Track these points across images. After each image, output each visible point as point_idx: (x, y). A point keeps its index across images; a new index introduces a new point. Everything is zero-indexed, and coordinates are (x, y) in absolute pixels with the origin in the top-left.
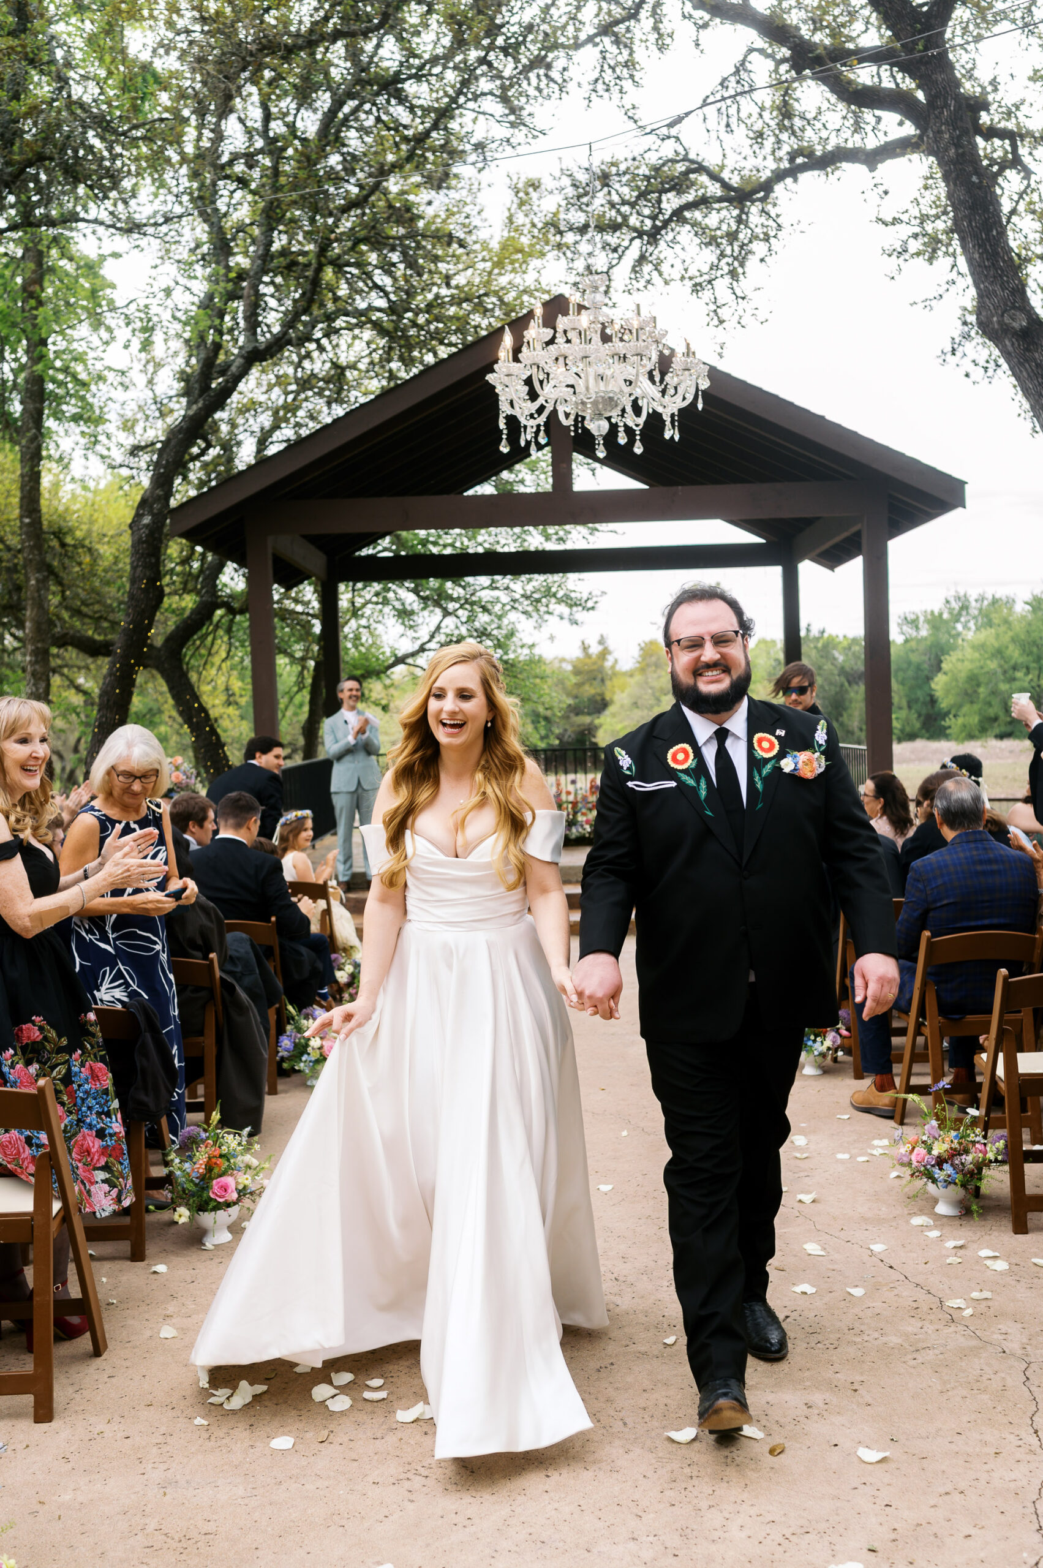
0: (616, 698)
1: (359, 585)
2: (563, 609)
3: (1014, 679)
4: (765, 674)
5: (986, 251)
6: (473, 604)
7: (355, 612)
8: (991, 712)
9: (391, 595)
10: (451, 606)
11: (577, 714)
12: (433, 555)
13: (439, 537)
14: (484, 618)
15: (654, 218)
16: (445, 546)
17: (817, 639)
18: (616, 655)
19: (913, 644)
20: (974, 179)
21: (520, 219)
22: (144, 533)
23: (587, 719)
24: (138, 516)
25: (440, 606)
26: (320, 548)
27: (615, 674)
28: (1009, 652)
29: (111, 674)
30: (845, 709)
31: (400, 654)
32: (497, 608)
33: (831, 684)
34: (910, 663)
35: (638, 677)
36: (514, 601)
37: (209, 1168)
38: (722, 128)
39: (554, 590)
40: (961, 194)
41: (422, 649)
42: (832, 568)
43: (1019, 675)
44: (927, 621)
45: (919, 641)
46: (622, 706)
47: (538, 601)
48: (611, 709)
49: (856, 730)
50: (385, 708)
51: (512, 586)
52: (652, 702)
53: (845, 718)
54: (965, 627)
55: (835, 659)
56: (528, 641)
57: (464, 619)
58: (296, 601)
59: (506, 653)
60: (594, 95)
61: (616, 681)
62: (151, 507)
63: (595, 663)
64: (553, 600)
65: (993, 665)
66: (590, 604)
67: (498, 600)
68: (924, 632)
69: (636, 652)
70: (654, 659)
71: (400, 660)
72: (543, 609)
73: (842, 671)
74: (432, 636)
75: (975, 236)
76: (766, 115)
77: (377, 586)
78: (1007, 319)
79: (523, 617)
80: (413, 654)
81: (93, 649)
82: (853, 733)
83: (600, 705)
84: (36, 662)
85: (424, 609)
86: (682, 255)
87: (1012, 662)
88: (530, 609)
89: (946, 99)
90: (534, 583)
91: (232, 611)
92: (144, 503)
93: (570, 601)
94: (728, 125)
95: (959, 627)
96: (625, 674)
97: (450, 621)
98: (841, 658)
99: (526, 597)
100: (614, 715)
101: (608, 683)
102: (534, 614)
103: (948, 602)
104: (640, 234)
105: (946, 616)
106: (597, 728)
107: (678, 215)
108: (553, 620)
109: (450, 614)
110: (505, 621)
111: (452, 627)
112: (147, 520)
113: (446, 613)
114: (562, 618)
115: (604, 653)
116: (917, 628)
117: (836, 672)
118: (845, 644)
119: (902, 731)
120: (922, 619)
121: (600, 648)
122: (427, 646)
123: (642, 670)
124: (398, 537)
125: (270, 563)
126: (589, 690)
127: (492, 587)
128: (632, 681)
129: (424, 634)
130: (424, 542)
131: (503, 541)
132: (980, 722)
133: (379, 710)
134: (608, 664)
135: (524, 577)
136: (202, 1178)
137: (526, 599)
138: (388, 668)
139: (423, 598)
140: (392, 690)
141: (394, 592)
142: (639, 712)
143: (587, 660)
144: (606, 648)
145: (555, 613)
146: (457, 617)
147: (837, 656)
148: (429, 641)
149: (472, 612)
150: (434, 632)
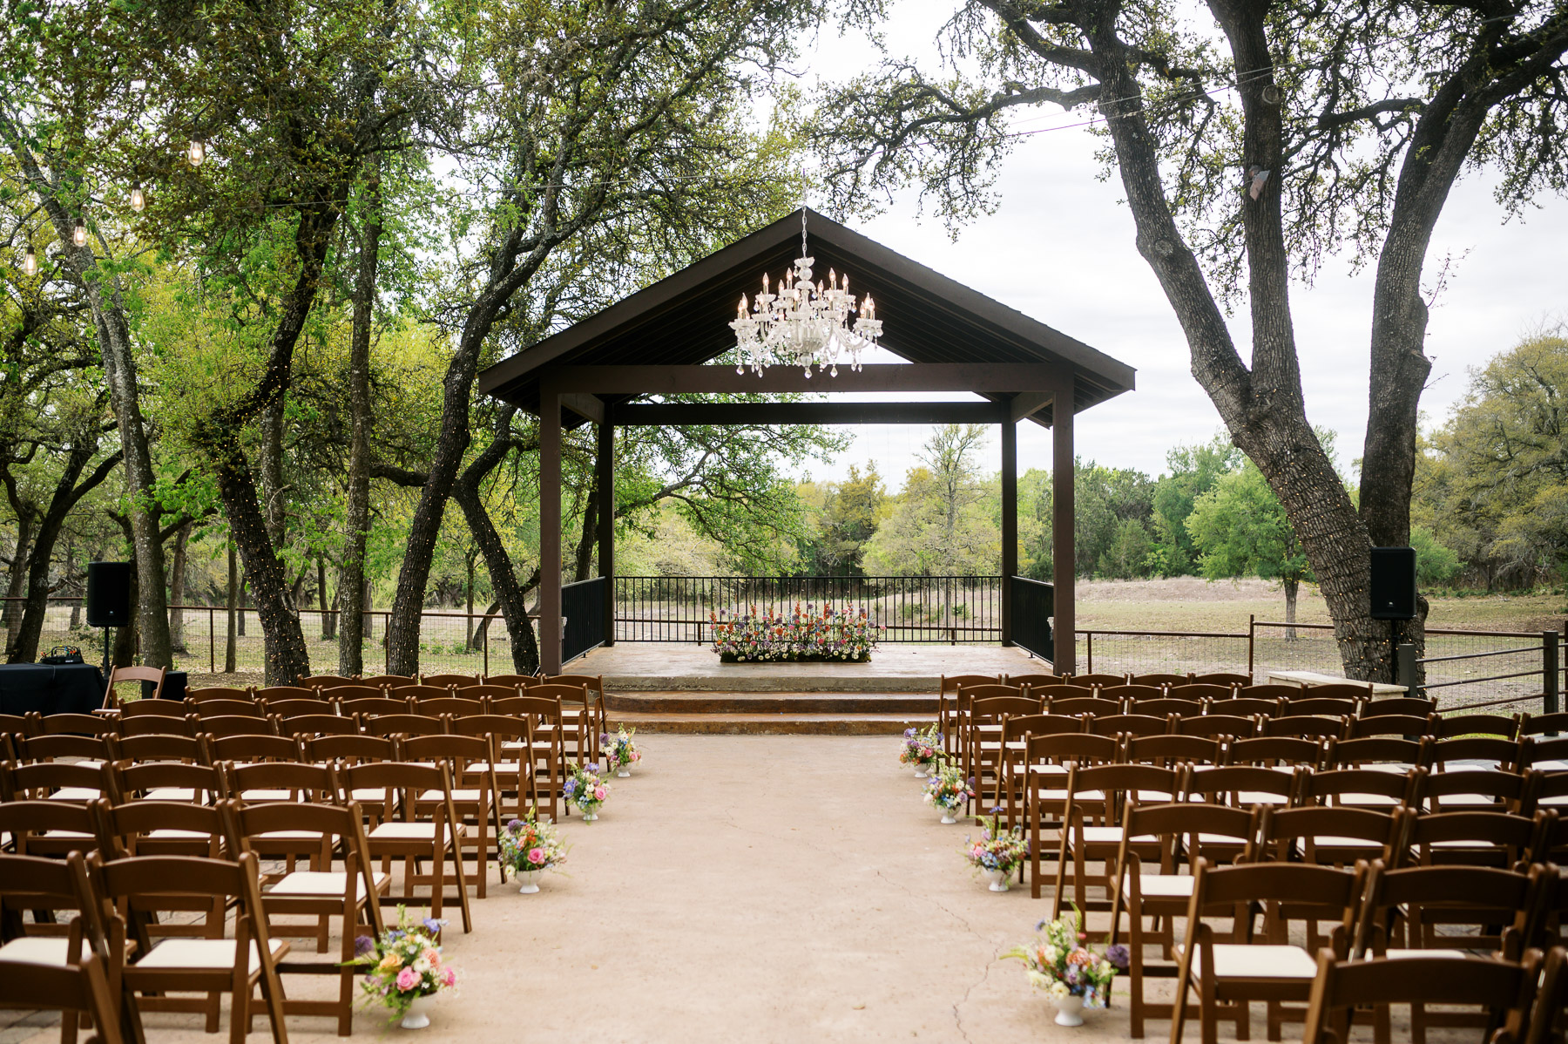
0: (881, 524)
1: (632, 427)
2: (818, 449)
3: (1263, 520)
5: (1142, 192)
6: (734, 442)
7: (628, 448)
8: (1241, 552)
9: (659, 435)
10: (715, 444)
11: (844, 540)
14: (743, 455)
15: (895, 128)
17: (1086, 472)
18: (884, 481)
19: (1182, 479)
20: (1134, 135)
21: (784, 116)
22: (456, 387)
23: (852, 544)
24: (450, 373)
25: (703, 443)
27: (882, 500)
28: (1258, 494)
29: (423, 504)
30: (1112, 543)
31: (666, 485)
32: (756, 447)
33: (1099, 517)
34: (1178, 498)
35: (903, 505)
36: (773, 440)
37: (528, 844)
38: (956, 53)
40: (1124, 145)
41: (686, 483)
43: (1268, 516)
44: (1198, 458)
45: (1189, 476)
46: (886, 534)
47: (795, 441)
48: (875, 537)
50: (651, 535)
52: (914, 531)
53: (1112, 551)
54: (1234, 464)
55: (1104, 492)
56: (784, 477)
57: (726, 456)
59: (763, 488)
60: (846, 25)
61: (883, 507)
62: (462, 366)
63: (863, 489)
64: (808, 441)
65: (1242, 506)
66: (842, 445)
67: (756, 440)
68: (1193, 468)
69: (904, 480)
71: (666, 492)
72: (799, 448)
73: (1112, 505)
74: (696, 470)
75: (1134, 180)
76: (995, 42)
77: (648, 428)
78: (1157, 248)
79: (780, 455)
80: (678, 487)
81: (404, 480)
83: (866, 531)
84: (358, 491)
85: (690, 446)
86: (919, 157)
87: (1261, 504)
88: (788, 447)
89: (1113, 72)
91: (521, 449)
92: (456, 363)
93: (820, 441)
94: (961, 51)
95: (1228, 464)
96: (892, 500)
97: (713, 459)
98: (1110, 492)
100: (878, 542)
101: (875, 508)
102: (790, 452)
103: (1217, 438)
104: (881, 141)
105: (1215, 453)
106: (862, 554)
107: (915, 127)
108: (809, 458)
109: (713, 451)
110: (764, 458)
111: (715, 462)
112: (458, 377)
113: (709, 450)
114: (816, 457)
115: (871, 481)
116: (1186, 464)
117: (1104, 505)
118: (1115, 477)
119: (1169, 565)
120: (1191, 455)
121: (869, 473)
122: (692, 480)
123: (909, 498)
125: (559, 415)
126: (856, 515)
128: (899, 508)
129: (688, 467)
132: (1229, 560)
133: (645, 536)
134: (876, 490)
136: (523, 850)
137: (784, 438)
138: (655, 499)
139: (688, 437)
140: (658, 519)
141: (663, 431)
142: (900, 541)
143: (855, 485)
144: (875, 474)
145: (811, 451)
146: (720, 454)
147: (1107, 488)
148: (693, 475)
149: (733, 450)
150: (698, 467)
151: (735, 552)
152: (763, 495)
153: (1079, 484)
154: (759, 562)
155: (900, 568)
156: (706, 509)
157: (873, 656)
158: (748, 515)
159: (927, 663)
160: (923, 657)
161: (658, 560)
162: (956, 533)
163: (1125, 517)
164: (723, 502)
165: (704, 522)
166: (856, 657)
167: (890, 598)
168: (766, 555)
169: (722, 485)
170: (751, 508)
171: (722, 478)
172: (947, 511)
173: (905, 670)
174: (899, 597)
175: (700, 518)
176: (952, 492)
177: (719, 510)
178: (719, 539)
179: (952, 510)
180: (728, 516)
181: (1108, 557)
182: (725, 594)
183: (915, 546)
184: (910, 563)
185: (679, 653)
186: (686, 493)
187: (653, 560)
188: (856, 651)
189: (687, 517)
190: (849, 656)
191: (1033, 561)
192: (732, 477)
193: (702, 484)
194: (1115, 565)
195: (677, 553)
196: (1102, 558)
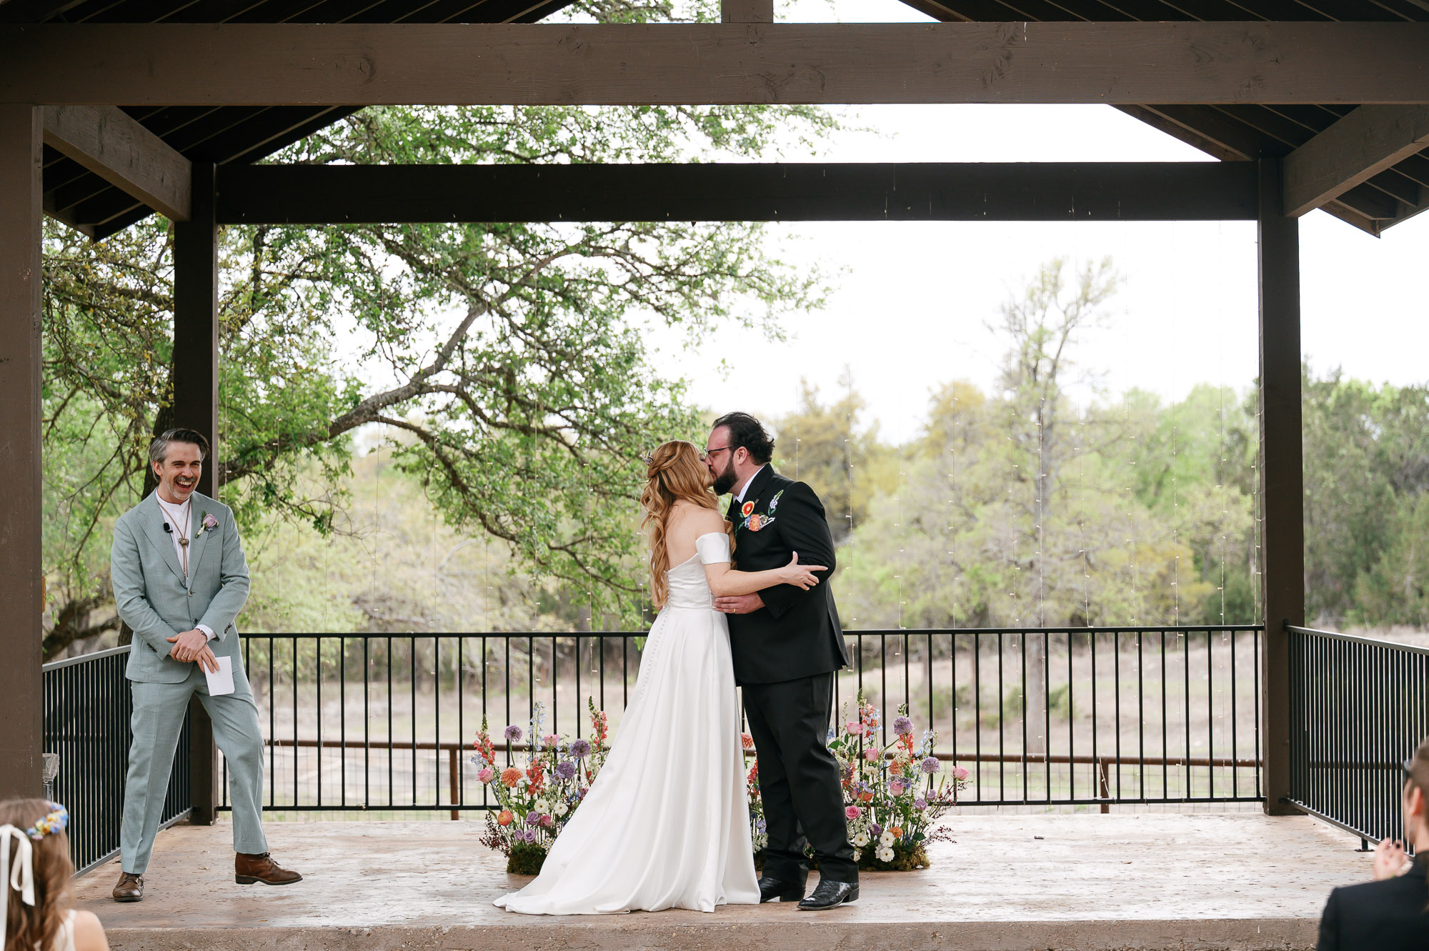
0: (874, 507)
1: (274, 233)
2: (749, 303)
4: (1208, 462)
6: (545, 284)
10: (493, 289)
12: (450, 168)
13: (468, 127)
14: (565, 318)
16: (479, 150)
17: (1326, 388)
25: (465, 288)
26: (173, 142)
27: (873, 453)
30: (1384, 546)
31: (366, 394)
32: (597, 298)
33: (1355, 488)
35: (924, 462)
36: (639, 280)
39: (731, 259)
41: (419, 387)
42: (1375, 229)
46: (887, 526)
47: (695, 283)
49: (1410, 593)
50: (322, 523)
51: (635, 246)
52: (957, 518)
53: (1384, 566)
55: (1364, 433)
56: (669, 375)
57: (519, 320)
58: (123, 266)
59: (617, 401)
61: (874, 469)
63: (829, 427)
64: (730, 282)
66: (814, 293)
67: (600, 278)
70: (960, 423)
71: (366, 412)
72: (706, 302)
73: (1380, 460)
74: (444, 358)
77: (317, 238)
79: (659, 319)
80: (395, 399)
82: (1402, 601)
85: (427, 293)
88: (676, 300)
90: (686, 243)
93: (759, 284)
96: (894, 453)
97: (487, 328)
98: (1377, 432)
99: (664, 271)
100: (868, 546)
101: (857, 472)
102: (685, 313)
109: (489, 307)
110: (616, 326)
111: (492, 336)
113: (479, 305)
114: (748, 325)
115: (847, 411)
117: (1365, 462)
118: (1387, 400)
122: (432, 380)
123: (935, 445)
124: (369, 123)
125: (37, 169)
127: (588, 248)
128: (913, 469)
129: (423, 348)
130: (434, 140)
131: (615, 143)
133: (309, 524)
135: (664, 228)
137: (668, 275)
138: (338, 428)
139: (424, 269)
140: (342, 481)
141: (357, 252)
142: (921, 545)
143: (812, 420)
144: (853, 396)
145: (734, 312)
146: (503, 314)
147: (1368, 425)
148: (438, 368)
149: (539, 304)
150: (450, 347)
151: (544, 565)
152: (615, 422)
153: (1312, 419)
154: (606, 593)
155: (918, 606)
156: (469, 455)
157: (934, 851)
158: (576, 472)
159: (1084, 870)
160: (1064, 850)
161: (357, 589)
162: (1057, 523)
163: (1412, 489)
164: (513, 441)
165: (464, 489)
166: (886, 854)
167: (895, 673)
168: (624, 575)
169: (510, 394)
170: (587, 454)
171: (510, 378)
172: (1031, 471)
173: (1034, 894)
174: (917, 671)
175: (455, 480)
176: (1047, 429)
177: (502, 459)
178: (503, 534)
179: (1045, 468)
180: (527, 472)
181: (1379, 581)
182: (519, 668)
183: (961, 556)
184: (940, 593)
185: (392, 845)
186: (416, 413)
187: (344, 588)
188: (888, 840)
189: (419, 477)
190: (869, 851)
191: (1208, 588)
192: (535, 375)
193: (460, 393)
194: (1392, 596)
195: (404, 573)
196: (1362, 581)
